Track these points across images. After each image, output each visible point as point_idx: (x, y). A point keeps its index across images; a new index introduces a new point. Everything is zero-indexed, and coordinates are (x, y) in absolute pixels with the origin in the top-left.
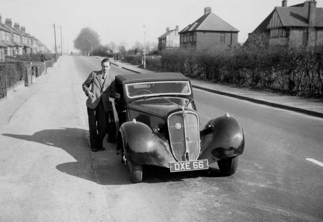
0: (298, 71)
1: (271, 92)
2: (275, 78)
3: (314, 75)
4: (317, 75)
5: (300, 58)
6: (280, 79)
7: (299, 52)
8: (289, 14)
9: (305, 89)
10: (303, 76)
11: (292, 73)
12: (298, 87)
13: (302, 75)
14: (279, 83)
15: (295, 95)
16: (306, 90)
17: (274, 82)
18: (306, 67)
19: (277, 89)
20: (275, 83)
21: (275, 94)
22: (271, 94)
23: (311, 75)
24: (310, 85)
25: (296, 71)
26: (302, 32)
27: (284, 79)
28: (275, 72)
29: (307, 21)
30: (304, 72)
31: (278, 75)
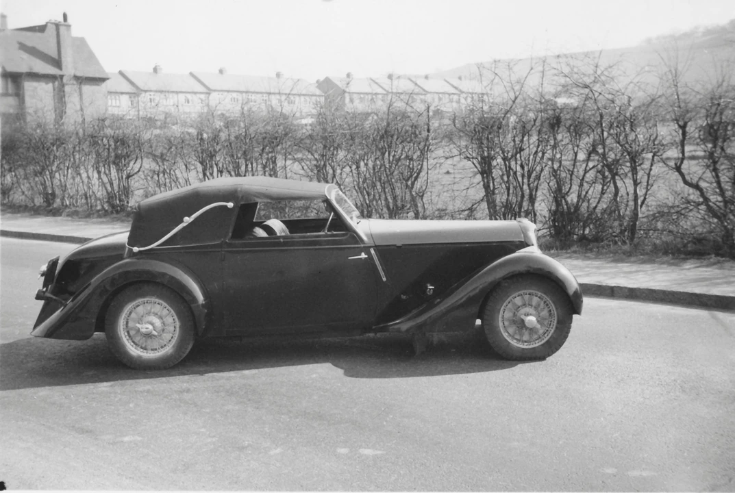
0: (59, 168)
1: (9, 213)
2: (12, 184)
3: (90, 174)
4: (96, 175)
5: (58, 143)
6: (23, 185)
7: (54, 132)
8: (17, 46)
9: (77, 202)
10: (69, 176)
11: (47, 173)
12: (63, 199)
13: (67, 177)
14: (23, 193)
15: (61, 215)
16: (78, 204)
17: (12, 192)
18: (72, 159)
19: (20, 206)
20: (14, 193)
21: (19, 215)
22: (9, 215)
23: (84, 175)
24: (85, 195)
25: (54, 168)
26: (50, 85)
27: (33, 184)
28: (10, 170)
29: (57, 63)
30: (70, 171)
31: (19, 177)
